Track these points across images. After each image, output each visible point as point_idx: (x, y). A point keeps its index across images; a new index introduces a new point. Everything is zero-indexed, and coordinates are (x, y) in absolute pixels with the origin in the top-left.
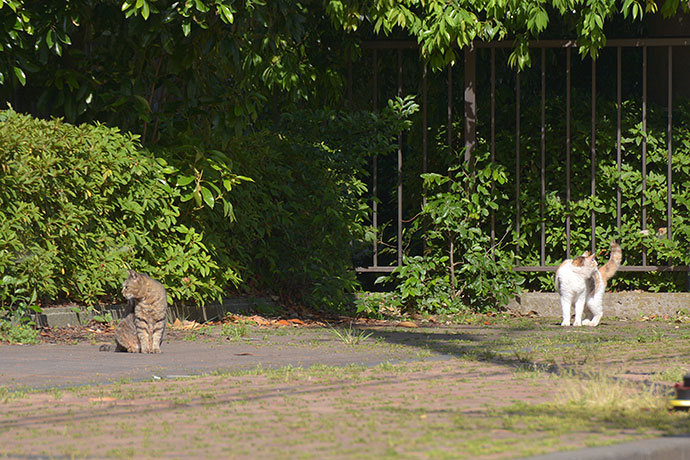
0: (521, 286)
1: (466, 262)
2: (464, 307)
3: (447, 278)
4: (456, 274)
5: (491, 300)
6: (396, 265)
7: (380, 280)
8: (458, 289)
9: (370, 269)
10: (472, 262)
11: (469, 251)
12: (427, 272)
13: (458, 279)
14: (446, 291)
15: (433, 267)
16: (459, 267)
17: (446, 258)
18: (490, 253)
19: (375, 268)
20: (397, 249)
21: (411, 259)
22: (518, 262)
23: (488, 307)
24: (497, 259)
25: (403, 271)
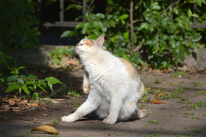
0: (197, 42)
1: (145, 21)
2: (142, 62)
3: (126, 34)
4: (135, 31)
5: (168, 57)
6: (81, 20)
7: (66, 34)
8: (137, 44)
9: (57, 24)
10: (150, 20)
11: (148, 10)
12: (108, 29)
13: (137, 35)
14: (125, 47)
15: (113, 24)
16: (138, 24)
17: (125, 16)
18: (168, 11)
19: (62, 23)
20: (82, 5)
21: (93, 16)
22: (195, 20)
23: (165, 64)
24: (175, 16)
25: (85, 27)
